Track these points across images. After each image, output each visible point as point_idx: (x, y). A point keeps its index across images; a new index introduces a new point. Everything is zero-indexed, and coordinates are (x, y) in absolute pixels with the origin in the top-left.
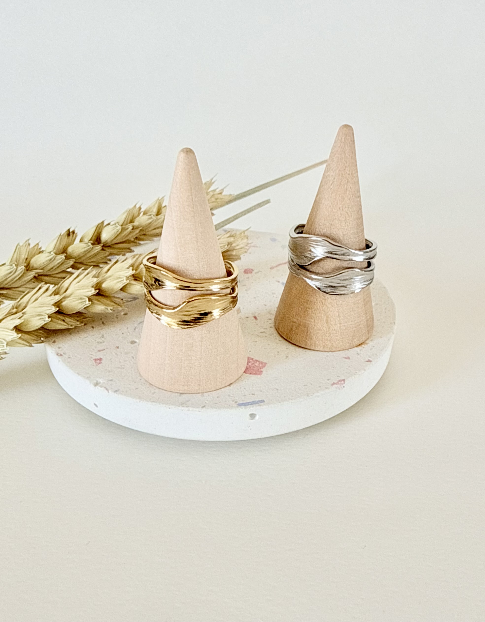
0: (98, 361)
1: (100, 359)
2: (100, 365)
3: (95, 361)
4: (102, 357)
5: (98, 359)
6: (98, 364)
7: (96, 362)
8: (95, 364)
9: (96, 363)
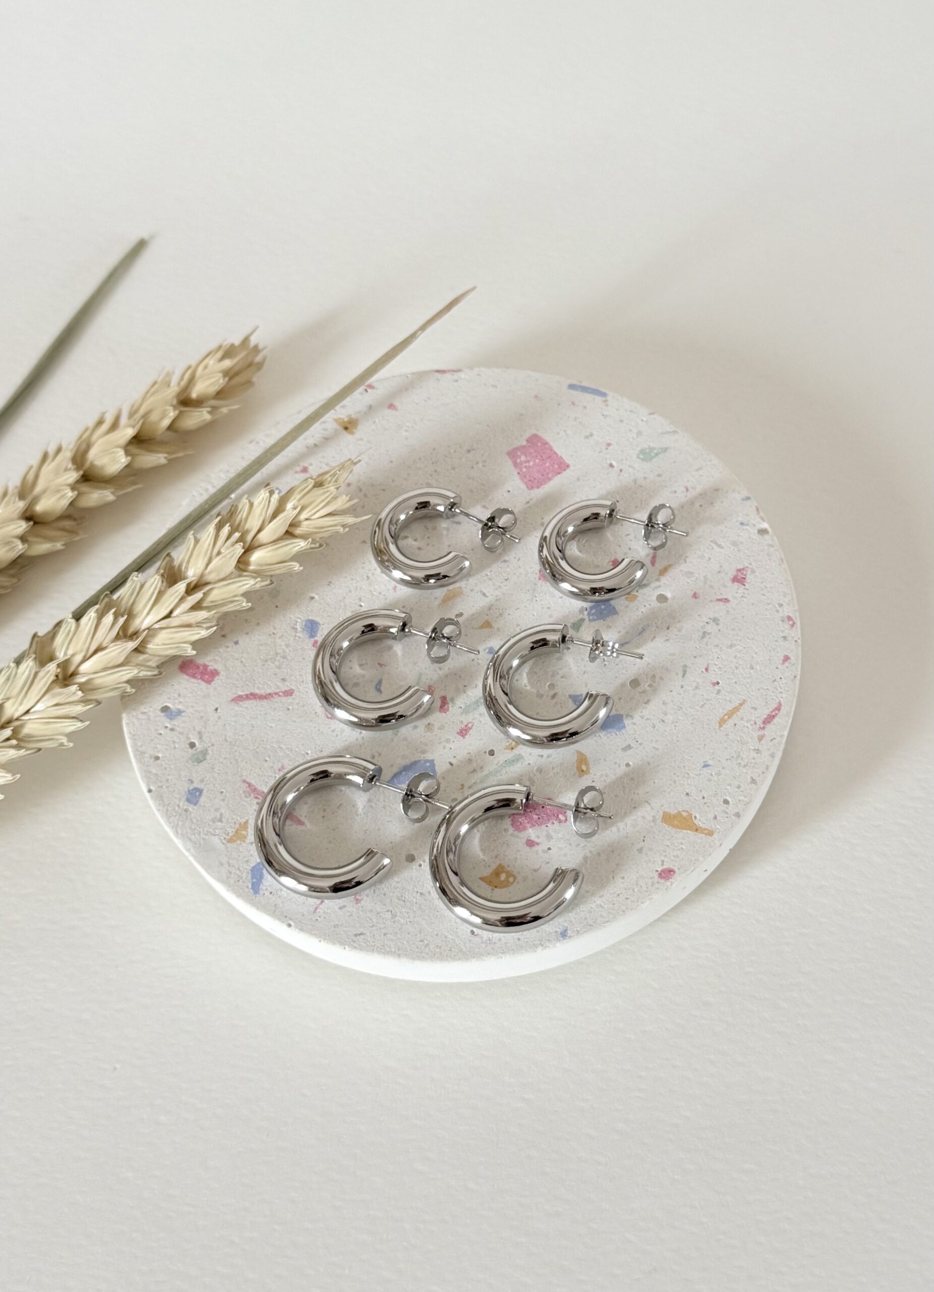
0: (739, 579)
1: (735, 579)
2: (741, 567)
3: (744, 579)
4: (730, 584)
5: (738, 582)
6: (743, 569)
7: (744, 577)
8: (749, 572)
9: (745, 575)
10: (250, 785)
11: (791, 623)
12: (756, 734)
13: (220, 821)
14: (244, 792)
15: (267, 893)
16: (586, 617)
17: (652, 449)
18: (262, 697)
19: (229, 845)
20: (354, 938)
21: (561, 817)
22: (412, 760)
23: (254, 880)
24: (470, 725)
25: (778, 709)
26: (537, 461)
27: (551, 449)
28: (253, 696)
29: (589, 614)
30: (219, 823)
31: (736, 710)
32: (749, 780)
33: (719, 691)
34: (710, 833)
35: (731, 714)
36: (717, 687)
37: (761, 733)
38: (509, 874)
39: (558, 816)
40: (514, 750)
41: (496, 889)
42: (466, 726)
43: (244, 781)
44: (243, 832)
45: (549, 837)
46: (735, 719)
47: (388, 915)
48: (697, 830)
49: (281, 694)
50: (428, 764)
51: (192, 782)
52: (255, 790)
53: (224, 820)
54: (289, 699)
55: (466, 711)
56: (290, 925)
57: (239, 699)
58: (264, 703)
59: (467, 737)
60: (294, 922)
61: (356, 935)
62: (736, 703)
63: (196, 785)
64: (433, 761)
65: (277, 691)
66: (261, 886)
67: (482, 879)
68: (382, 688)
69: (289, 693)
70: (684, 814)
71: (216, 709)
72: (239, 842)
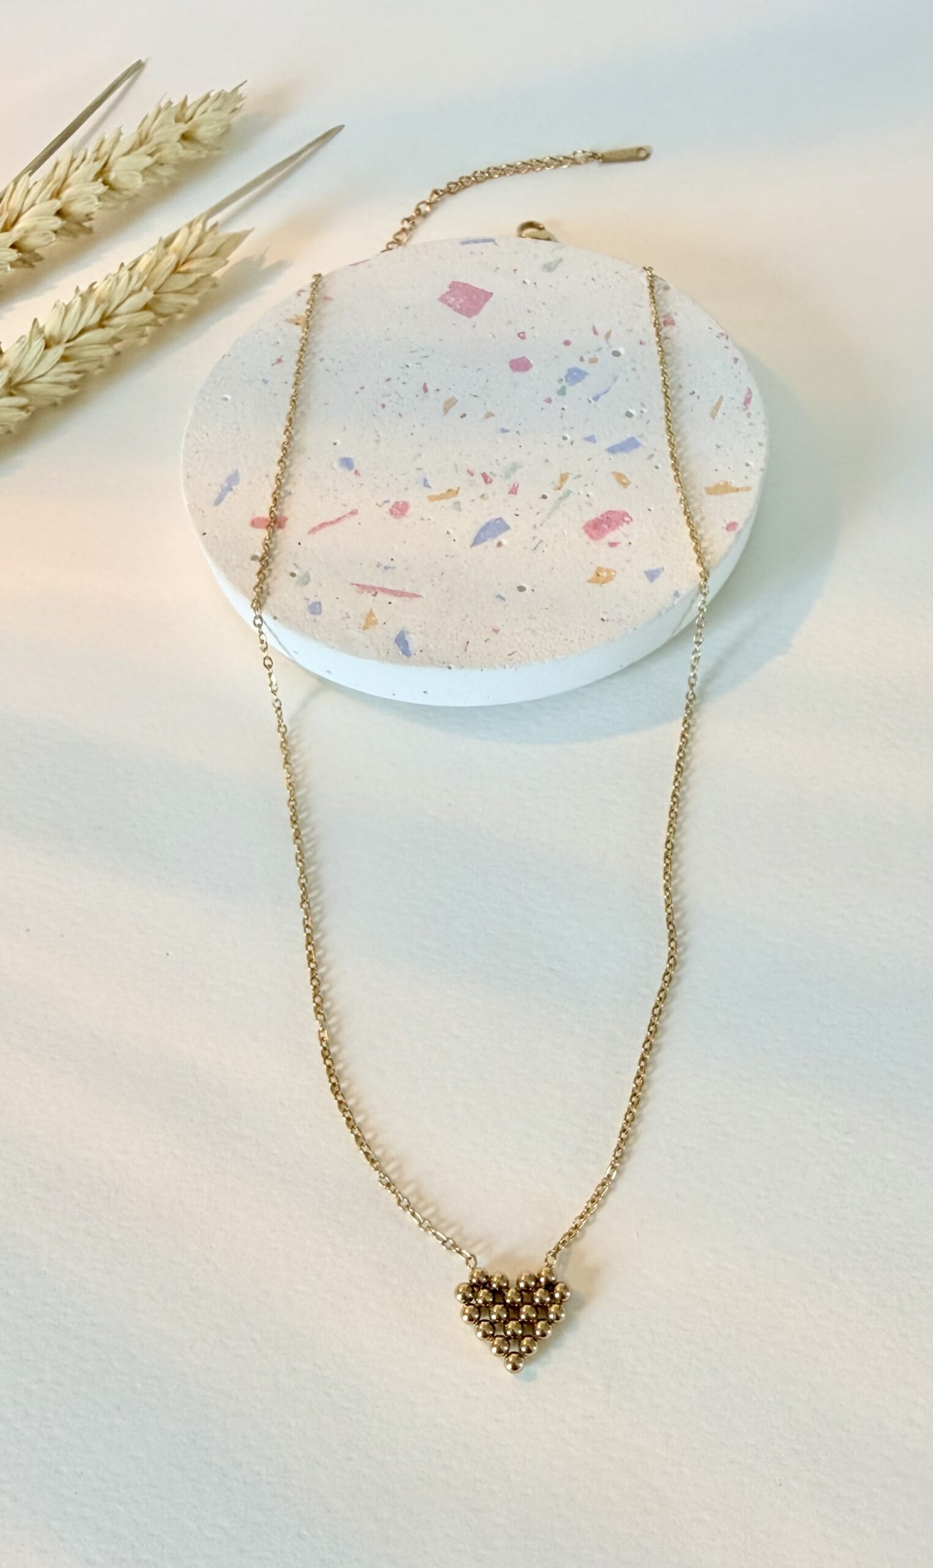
0: (669, 322)
10: (358, 585)
11: (725, 337)
12: (744, 414)
13: (349, 617)
14: (357, 592)
15: (418, 652)
16: (564, 383)
17: (551, 263)
18: (332, 523)
19: (366, 631)
20: (510, 657)
21: (626, 519)
22: (483, 523)
23: (402, 648)
24: (516, 485)
25: (750, 392)
26: (465, 297)
27: (471, 286)
28: (323, 525)
29: (567, 381)
30: (349, 619)
31: (719, 404)
32: (758, 445)
33: (698, 397)
34: (748, 489)
35: (717, 408)
36: (695, 395)
37: (747, 411)
38: (608, 571)
39: (624, 521)
40: (562, 489)
41: (603, 585)
42: (514, 486)
43: (353, 584)
44: (373, 618)
45: (626, 536)
46: (721, 410)
47: (529, 632)
48: (737, 490)
49: (348, 515)
50: (498, 522)
51: (308, 600)
52: (363, 588)
53: (350, 615)
54: (357, 517)
55: (507, 476)
56: (450, 668)
57: (313, 530)
58: (338, 526)
59: (518, 493)
60: (453, 664)
61: (510, 655)
62: (716, 400)
63: (313, 600)
64: (500, 519)
65: (344, 514)
66: (410, 649)
67: (589, 581)
68: (430, 483)
69: (354, 513)
70: (721, 483)
71: (300, 544)
72: (372, 627)
